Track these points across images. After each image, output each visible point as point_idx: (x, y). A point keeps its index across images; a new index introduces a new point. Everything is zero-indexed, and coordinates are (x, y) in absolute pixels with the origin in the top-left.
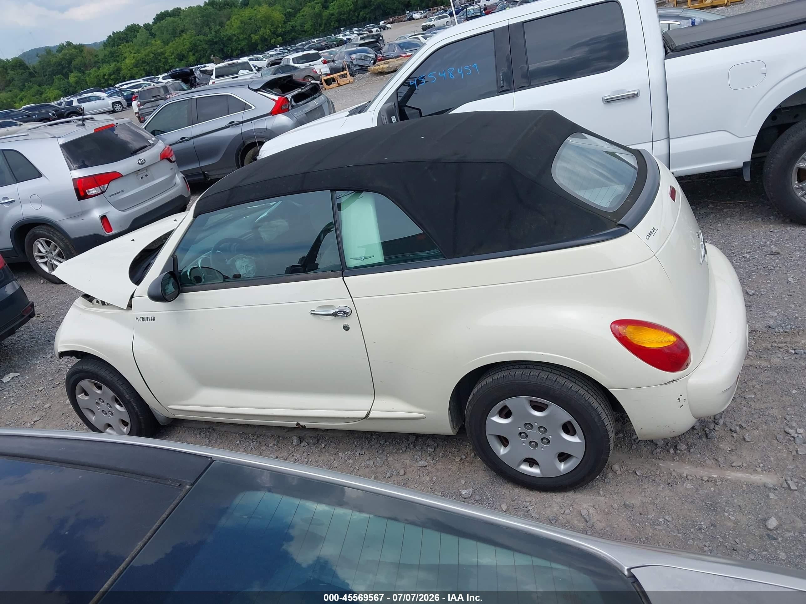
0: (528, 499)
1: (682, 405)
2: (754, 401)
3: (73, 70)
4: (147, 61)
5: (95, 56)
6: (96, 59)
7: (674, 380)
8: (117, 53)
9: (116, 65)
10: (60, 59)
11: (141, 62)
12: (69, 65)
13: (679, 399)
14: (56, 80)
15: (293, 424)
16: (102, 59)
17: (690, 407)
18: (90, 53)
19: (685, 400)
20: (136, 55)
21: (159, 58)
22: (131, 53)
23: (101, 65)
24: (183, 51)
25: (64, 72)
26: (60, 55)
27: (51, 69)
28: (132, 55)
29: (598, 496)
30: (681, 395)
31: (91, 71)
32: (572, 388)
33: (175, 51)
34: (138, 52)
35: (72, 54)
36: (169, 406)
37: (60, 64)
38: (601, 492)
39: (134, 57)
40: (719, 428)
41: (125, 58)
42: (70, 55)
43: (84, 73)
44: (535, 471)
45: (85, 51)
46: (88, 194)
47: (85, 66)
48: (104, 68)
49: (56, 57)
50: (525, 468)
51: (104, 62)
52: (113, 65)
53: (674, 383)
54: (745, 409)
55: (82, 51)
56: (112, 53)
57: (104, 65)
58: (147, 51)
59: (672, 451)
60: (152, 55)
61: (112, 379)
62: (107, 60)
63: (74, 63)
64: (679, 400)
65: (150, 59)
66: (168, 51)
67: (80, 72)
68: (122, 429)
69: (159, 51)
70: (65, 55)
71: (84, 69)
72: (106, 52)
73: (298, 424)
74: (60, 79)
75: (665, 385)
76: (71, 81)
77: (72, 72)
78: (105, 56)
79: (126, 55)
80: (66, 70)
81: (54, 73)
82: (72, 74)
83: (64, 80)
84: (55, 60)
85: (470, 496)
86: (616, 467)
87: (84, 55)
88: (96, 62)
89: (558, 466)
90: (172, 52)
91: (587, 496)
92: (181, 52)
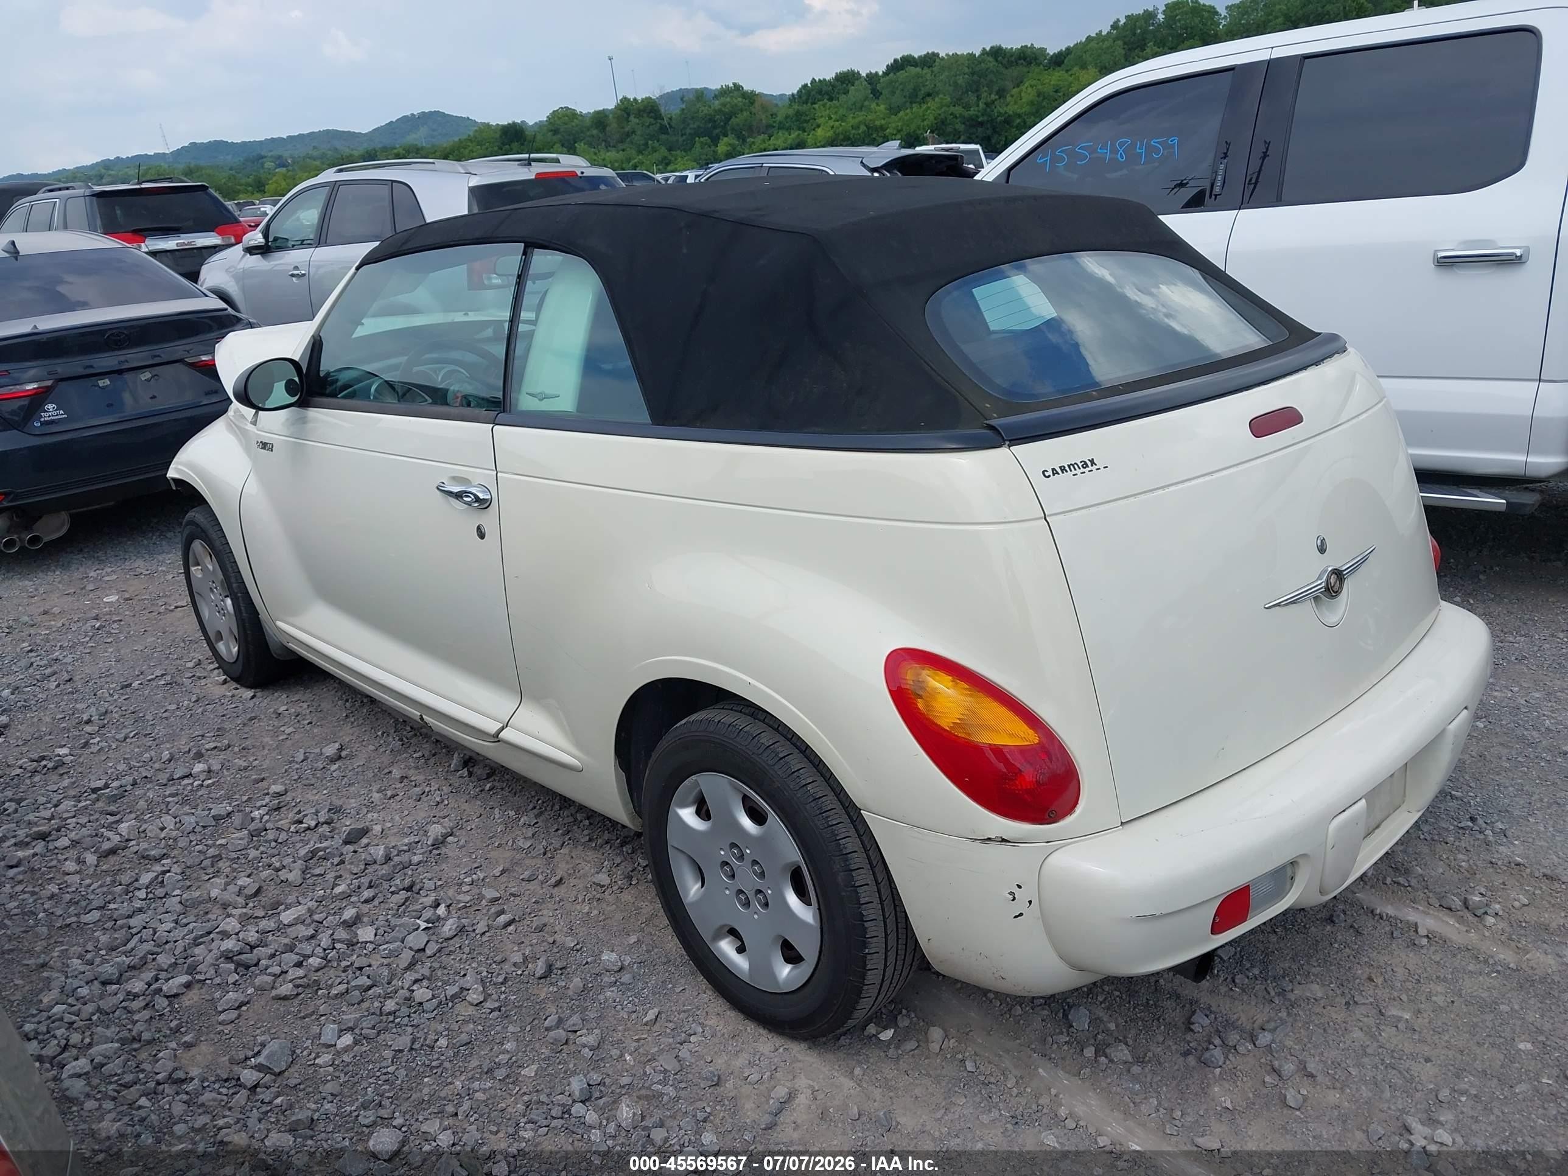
0: (712, 1022)
1: (1021, 915)
2: (1396, 1027)
3: (729, 133)
4: (851, 136)
5: (772, 115)
6: (771, 122)
7: (1004, 840)
8: (807, 115)
9: (799, 135)
10: (715, 111)
11: (841, 137)
12: (725, 124)
13: (1012, 893)
14: (698, 145)
15: (415, 713)
16: (780, 123)
17: (1044, 925)
18: (764, 108)
19: (1030, 902)
20: (837, 123)
21: (874, 136)
22: (830, 118)
23: (776, 132)
24: (919, 129)
25: (714, 135)
26: (717, 104)
27: (695, 126)
28: (831, 123)
29: (845, 1077)
30: (1019, 887)
31: (756, 140)
32: (809, 787)
33: (904, 128)
34: (843, 118)
35: (736, 105)
36: (280, 624)
37: (711, 120)
38: (858, 1071)
39: (833, 127)
40: (1247, 1048)
41: (819, 126)
42: (732, 107)
43: (744, 140)
44: (740, 963)
45: (756, 105)
46: (486, 282)
47: (750, 129)
48: (777, 139)
49: (710, 107)
50: (726, 947)
51: (781, 127)
52: (794, 134)
53: (1003, 847)
54: (1357, 1034)
55: (752, 103)
56: (798, 114)
57: (780, 134)
58: (857, 120)
59: (1089, 1052)
60: (863, 128)
61: (221, 548)
62: (787, 125)
63: (734, 120)
64: (1011, 897)
65: (859, 134)
66: (894, 125)
67: (738, 138)
68: (232, 647)
69: (878, 123)
70: (724, 105)
71: (746, 135)
72: (791, 112)
73: (422, 718)
74: (703, 145)
75: (977, 843)
76: (719, 152)
77: (726, 135)
78: (787, 117)
79: (820, 121)
80: (717, 131)
81: (698, 133)
82: (725, 139)
83: (710, 147)
84: (705, 112)
85: (616, 969)
86: (936, 1033)
87: (753, 110)
88: (769, 126)
89: (777, 970)
90: (899, 128)
91: (825, 1066)
92: (914, 131)
